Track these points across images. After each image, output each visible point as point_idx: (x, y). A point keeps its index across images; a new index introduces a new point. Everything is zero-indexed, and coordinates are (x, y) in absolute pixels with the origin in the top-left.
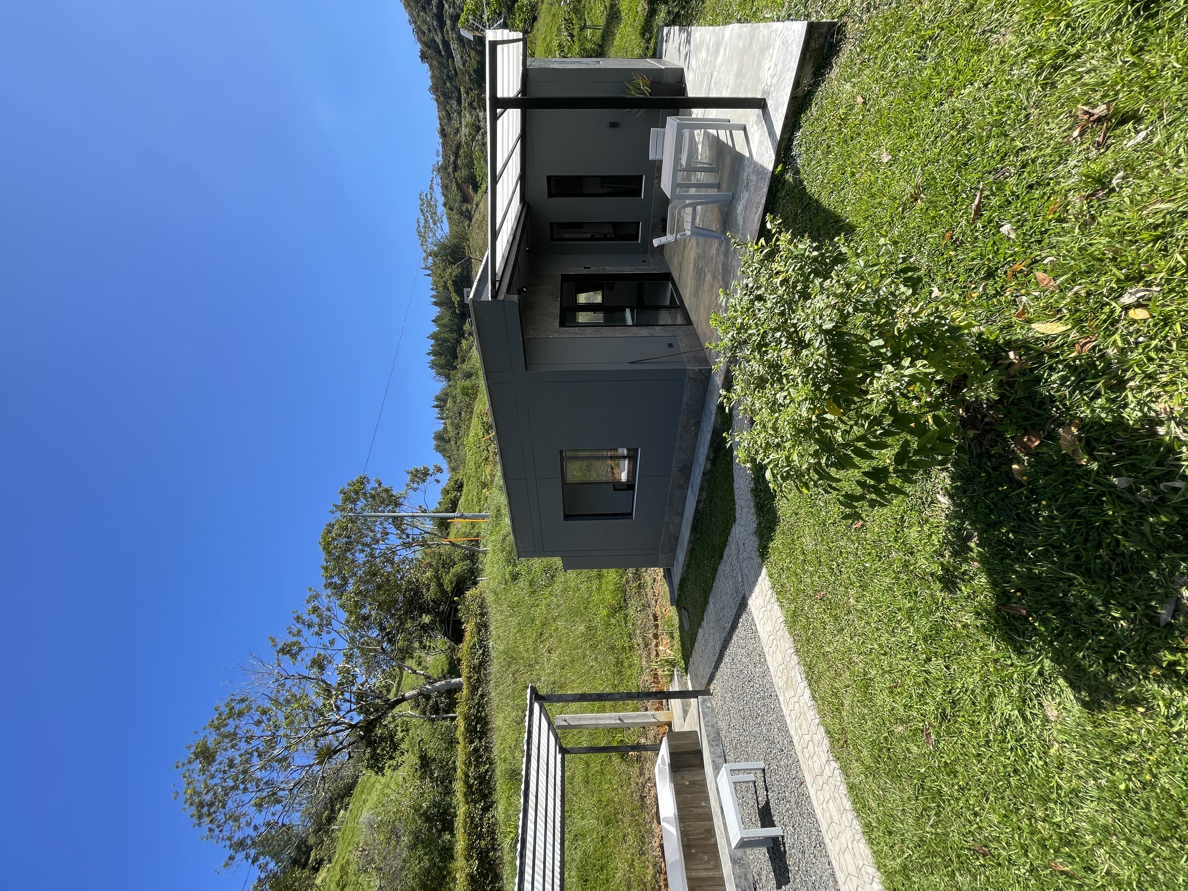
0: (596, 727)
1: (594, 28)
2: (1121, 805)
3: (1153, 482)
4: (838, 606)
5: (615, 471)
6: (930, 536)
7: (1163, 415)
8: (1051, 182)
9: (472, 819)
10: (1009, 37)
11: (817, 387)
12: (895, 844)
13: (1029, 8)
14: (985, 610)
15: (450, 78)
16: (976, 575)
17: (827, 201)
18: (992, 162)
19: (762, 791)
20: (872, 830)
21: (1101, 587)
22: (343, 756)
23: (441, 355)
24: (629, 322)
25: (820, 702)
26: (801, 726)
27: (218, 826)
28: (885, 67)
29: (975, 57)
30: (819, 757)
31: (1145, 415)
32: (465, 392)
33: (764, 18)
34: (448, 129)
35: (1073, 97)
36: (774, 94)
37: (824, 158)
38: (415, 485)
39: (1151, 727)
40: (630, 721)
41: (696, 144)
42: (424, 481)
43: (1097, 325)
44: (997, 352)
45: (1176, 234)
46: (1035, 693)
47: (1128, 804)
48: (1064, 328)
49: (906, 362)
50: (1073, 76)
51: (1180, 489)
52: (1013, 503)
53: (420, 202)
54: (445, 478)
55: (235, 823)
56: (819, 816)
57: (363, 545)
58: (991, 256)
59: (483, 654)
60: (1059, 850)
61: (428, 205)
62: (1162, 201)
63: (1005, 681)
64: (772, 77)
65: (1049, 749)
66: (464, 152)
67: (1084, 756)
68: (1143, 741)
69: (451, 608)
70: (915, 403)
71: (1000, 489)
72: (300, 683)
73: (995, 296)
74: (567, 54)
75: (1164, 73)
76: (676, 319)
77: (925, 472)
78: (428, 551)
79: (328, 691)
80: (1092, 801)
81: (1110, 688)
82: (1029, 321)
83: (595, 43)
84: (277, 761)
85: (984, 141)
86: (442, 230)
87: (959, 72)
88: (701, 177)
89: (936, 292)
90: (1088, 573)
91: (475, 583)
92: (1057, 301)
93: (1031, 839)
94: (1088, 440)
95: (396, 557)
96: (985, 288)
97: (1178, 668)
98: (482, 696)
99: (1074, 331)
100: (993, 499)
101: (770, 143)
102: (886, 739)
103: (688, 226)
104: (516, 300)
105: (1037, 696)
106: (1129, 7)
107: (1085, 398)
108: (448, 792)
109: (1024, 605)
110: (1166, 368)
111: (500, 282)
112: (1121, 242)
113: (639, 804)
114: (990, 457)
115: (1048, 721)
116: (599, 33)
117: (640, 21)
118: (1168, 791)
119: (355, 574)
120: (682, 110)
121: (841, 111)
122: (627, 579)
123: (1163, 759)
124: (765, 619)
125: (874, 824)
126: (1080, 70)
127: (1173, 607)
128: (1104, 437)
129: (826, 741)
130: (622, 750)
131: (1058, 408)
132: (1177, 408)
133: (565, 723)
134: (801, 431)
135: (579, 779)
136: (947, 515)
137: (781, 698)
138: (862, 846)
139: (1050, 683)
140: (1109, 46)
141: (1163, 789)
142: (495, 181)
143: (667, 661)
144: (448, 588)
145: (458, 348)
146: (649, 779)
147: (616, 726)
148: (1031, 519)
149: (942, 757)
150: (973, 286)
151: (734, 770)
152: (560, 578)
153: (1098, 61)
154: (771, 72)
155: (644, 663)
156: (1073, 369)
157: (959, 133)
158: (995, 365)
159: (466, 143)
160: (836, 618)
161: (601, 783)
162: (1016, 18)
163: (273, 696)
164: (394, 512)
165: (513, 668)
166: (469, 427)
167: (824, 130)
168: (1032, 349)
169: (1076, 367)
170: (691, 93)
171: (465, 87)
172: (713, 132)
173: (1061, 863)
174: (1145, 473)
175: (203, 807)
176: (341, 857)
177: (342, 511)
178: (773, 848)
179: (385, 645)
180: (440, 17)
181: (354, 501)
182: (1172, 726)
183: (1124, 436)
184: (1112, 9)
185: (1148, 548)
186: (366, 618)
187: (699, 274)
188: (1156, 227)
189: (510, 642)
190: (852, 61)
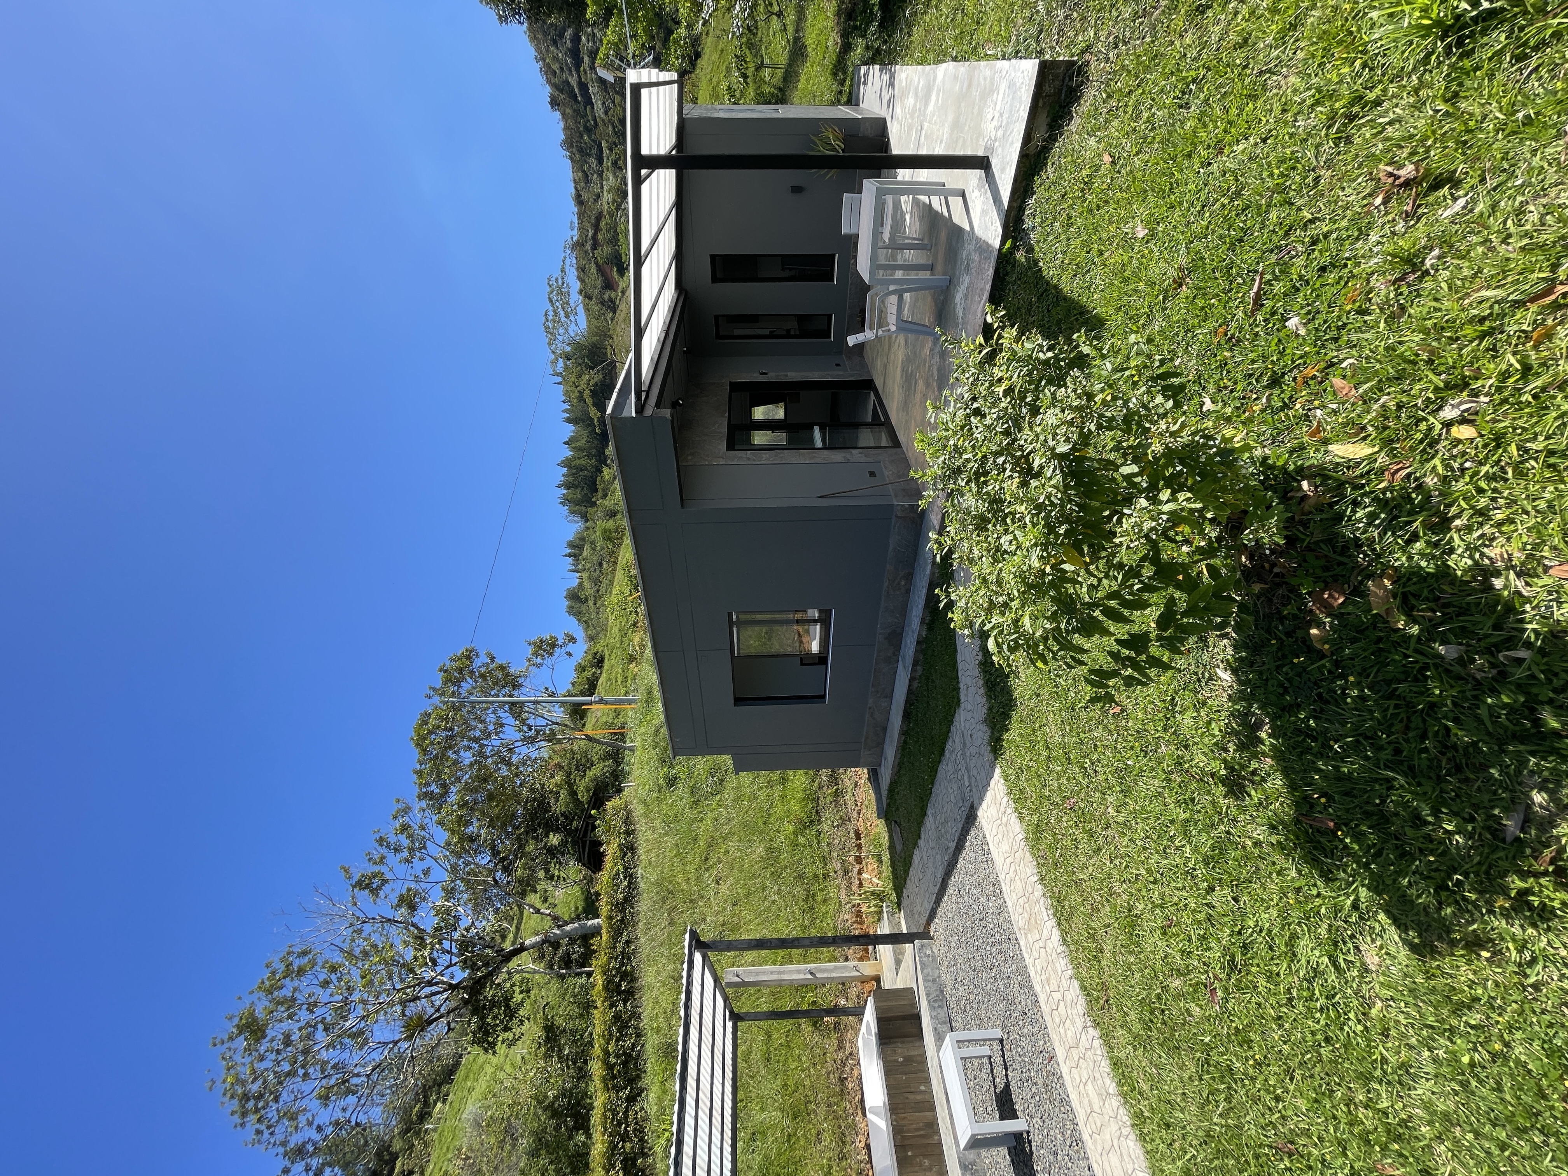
0: (779, 984)
1: (774, 67)
2: (1465, 1085)
3: (1491, 651)
4: (1093, 818)
5: (804, 640)
6: (1209, 723)
7: (1499, 564)
8: (1349, 263)
9: (614, 1113)
10: (1292, 79)
11: (1051, 528)
12: (1174, 1141)
13: (1316, 43)
14: (1282, 822)
15: (588, 130)
16: (1269, 775)
17: (1069, 286)
18: (1274, 238)
19: (1000, 1069)
20: (1144, 1122)
21: (1429, 790)
22: (441, 1026)
23: (577, 487)
24: (819, 443)
25: (1072, 947)
26: (1048, 980)
27: (268, 1127)
28: (1138, 117)
29: (1250, 105)
30: (1073, 1023)
31: (1476, 563)
32: (608, 536)
33: (986, 55)
34: (585, 196)
35: (1373, 154)
36: (1000, 151)
37: (1064, 232)
38: (539, 660)
39: (1500, 979)
40: (825, 975)
41: (903, 214)
42: (551, 654)
43: (1411, 447)
44: (1286, 481)
45: (1507, 329)
46: (1349, 933)
47: (1474, 1083)
48: (1370, 451)
49: (1165, 495)
50: (1373, 128)
51: (1524, 660)
52: (1313, 680)
53: (548, 289)
54: (580, 650)
55: (292, 1123)
56: (1075, 1103)
57: (470, 739)
58: (1275, 358)
59: (629, 886)
60: (1386, 1146)
61: (558, 292)
62: (1489, 287)
63: (1310, 917)
64: (997, 129)
65: (1370, 1008)
66: (607, 224)
67: (1415, 1019)
68: (1490, 997)
69: (588, 824)
70: (1185, 549)
71: (1296, 661)
72: (383, 928)
73: (1282, 409)
74: (739, 99)
75: (1485, 125)
76: (880, 439)
77: (1200, 638)
78: (557, 747)
79: (420, 939)
80: (1427, 1080)
81: (1444, 925)
82: (1326, 442)
83: (774, 86)
84: (349, 1036)
85: (1263, 212)
86: (577, 325)
87: (1230, 123)
88: (909, 256)
89: (1208, 405)
90: (1411, 772)
91: (620, 791)
92: (1359, 416)
93: (1351, 1133)
94: (1405, 596)
95: (514, 756)
96: (1269, 399)
97: (1531, 898)
98: (628, 943)
99: (1383, 454)
100: (1287, 674)
101: (995, 213)
102: (1159, 997)
103: (892, 319)
104: (668, 416)
105: (1352, 937)
106: (1439, 43)
107: (1400, 541)
108: (583, 1075)
109: (1330, 814)
110: (1501, 502)
111: (648, 392)
112: (1438, 340)
113: (838, 1089)
114: (1282, 619)
115: (1367, 970)
116: (780, 73)
117: (831, 58)
118: (1524, 1065)
119: (459, 780)
120: (884, 171)
121: (1084, 172)
122: (819, 784)
123: (1516, 1021)
124: (1000, 836)
125: (1146, 1114)
126: (1381, 120)
127: (1522, 817)
128: (1425, 593)
129: (1082, 1001)
130: (815, 1015)
131: (1366, 555)
132: (1516, 554)
133: (737, 979)
134: (1031, 586)
135: (756, 1055)
136: (1229, 695)
137: (1022, 943)
138: (1131, 1144)
139: (1368, 920)
140: (1416, 91)
141: (1518, 1061)
142: (639, 263)
143: (873, 893)
144: (583, 796)
145: (599, 478)
146: (851, 1054)
147: (806, 983)
148: (1336, 700)
149: (1232, 1021)
150: (1254, 396)
151: (963, 1041)
152: (732, 783)
153: (1403, 109)
154: (995, 123)
155: (843, 896)
156: (1382, 503)
157: (1231, 201)
158: (1284, 498)
159: (609, 213)
160: (1091, 834)
161: (786, 1060)
162: (1300, 55)
163: (346, 946)
164: (511, 696)
165: (669, 904)
166: (611, 582)
167: (1063, 197)
168: (1330, 478)
169: (1387, 502)
170: (897, 148)
171: (607, 141)
172: (924, 198)
173: (1390, 1165)
174: (1479, 640)
175: (248, 1099)
176: (437, 1167)
177: (441, 695)
178: (1015, 1148)
179: (499, 874)
180: (575, 53)
181: (458, 683)
182: (1526, 976)
183: (1451, 591)
184: (1418, 46)
185: (1486, 738)
186: (472, 839)
187: (909, 380)
188: (1482, 320)
189: (665, 871)
190: (1096, 109)
